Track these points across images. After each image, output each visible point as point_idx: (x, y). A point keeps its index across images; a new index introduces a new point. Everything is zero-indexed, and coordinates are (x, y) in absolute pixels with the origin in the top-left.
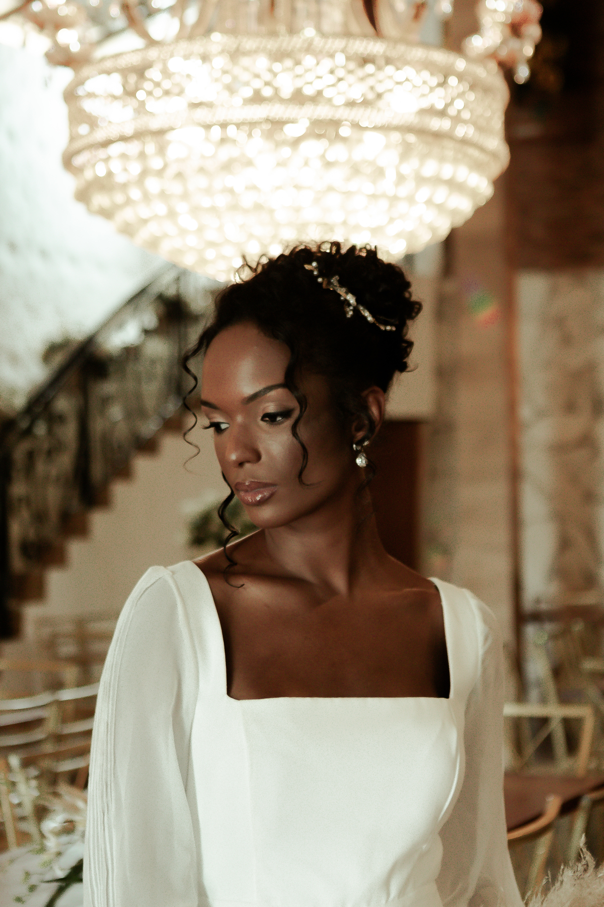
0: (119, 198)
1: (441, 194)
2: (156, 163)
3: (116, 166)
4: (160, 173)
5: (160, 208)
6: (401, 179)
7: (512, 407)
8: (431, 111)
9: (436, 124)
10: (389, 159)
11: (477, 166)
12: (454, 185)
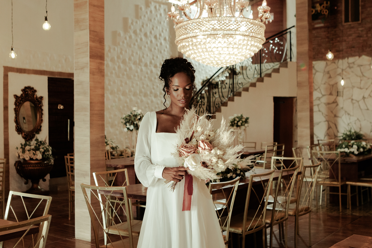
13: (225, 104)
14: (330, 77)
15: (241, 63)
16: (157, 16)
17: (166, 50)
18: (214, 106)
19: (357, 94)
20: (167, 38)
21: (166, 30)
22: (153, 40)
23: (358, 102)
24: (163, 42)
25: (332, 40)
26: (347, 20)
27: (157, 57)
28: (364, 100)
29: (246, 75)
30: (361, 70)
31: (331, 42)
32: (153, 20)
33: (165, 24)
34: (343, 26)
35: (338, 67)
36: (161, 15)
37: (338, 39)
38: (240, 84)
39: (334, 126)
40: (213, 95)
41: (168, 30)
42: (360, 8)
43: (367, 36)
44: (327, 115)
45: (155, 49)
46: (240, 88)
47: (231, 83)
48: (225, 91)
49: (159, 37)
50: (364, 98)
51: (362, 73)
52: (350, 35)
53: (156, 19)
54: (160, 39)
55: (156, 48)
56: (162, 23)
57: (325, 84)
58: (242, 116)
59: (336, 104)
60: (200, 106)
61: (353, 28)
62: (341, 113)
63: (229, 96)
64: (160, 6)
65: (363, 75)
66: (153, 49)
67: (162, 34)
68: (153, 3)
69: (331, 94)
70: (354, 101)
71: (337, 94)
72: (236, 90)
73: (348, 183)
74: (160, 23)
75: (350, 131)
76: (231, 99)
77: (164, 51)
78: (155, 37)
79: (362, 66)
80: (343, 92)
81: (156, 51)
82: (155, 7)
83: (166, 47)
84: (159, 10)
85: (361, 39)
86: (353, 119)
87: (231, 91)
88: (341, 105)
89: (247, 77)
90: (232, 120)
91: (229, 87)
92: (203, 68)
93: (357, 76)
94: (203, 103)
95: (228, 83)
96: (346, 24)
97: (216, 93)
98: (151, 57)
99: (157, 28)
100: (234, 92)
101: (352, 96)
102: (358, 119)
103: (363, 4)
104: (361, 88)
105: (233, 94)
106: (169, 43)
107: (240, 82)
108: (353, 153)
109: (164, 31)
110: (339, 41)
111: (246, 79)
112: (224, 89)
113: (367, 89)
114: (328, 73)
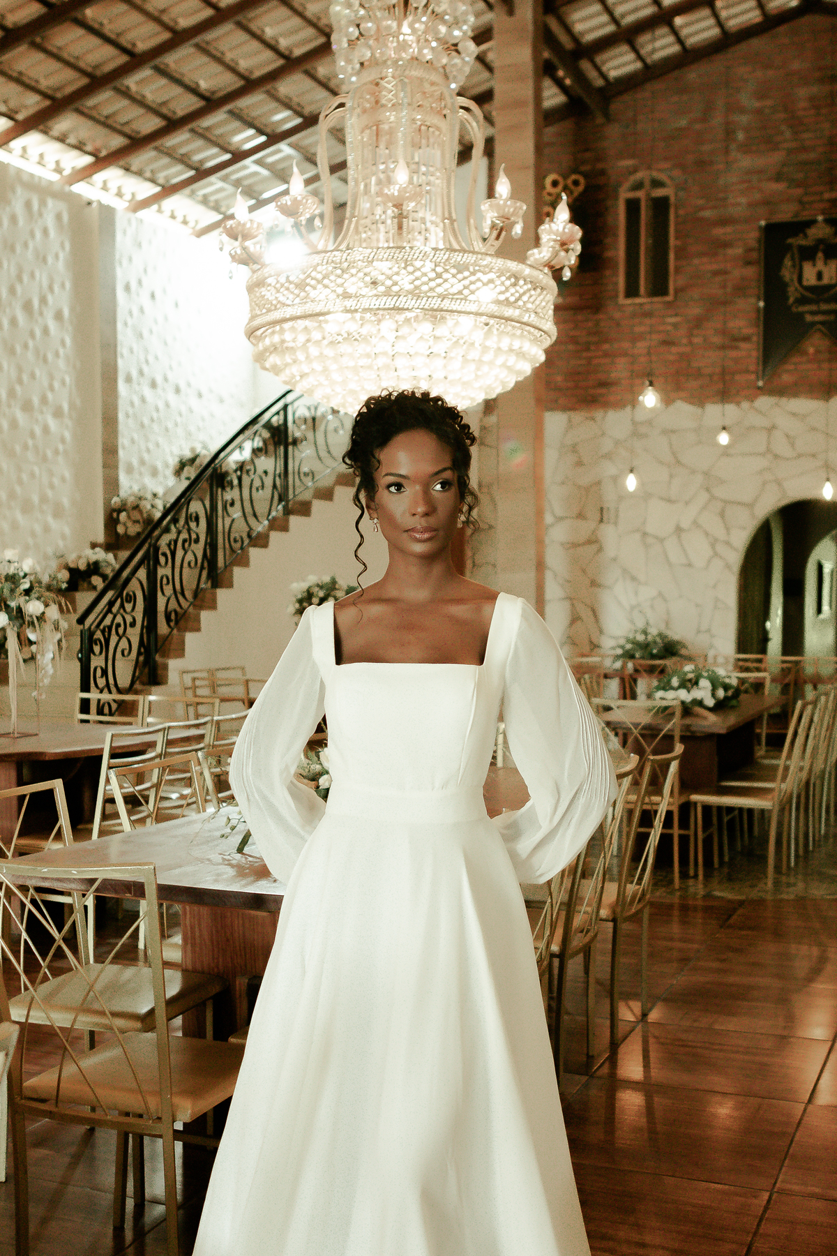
0: (288, 359)
1: (512, 360)
2: (316, 335)
3: (288, 336)
4: (318, 343)
5: (317, 366)
6: (485, 349)
7: (539, 513)
8: (507, 303)
9: (509, 312)
10: (478, 336)
11: (535, 340)
12: (521, 355)
13: (260, 541)
14: (579, 463)
15: (309, 408)
16: (32, 234)
17: (61, 351)
18: (227, 545)
19: (659, 518)
20: (66, 312)
21: (63, 285)
22: (21, 317)
23: (661, 540)
24: (52, 325)
25: (587, 349)
26: (632, 291)
27: (33, 376)
28: (679, 537)
29: (325, 448)
30: (671, 445)
31: (584, 354)
32: (18, 249)
33: (61, 265)
34: (621, 308)
35: (603, 434)
36: (45, 232)
37: (606, 347)
38: (306, 474)
39: (590, 613)
40: (225, 508)
41: (68, 285)
42: (672, 256)
43: (690, 343)
44: (569, 581)
45: (26, 346)
46: (307, 488)
47: (278, 472)
48: (263, 497)
49: (40, 307)
50: (679, 530)
51: (674, 454)
52: (641, 337)
53: (31, 245)
54: (41, 314)
55: (31, 344)
56: (50, 260)
57: (563, 483)
58: (334, 582)
59: (594, 547)
60: (186, 545)
61: (648, 314)
62: (611, 576)
63: (274, 514)
64: (43, 203)
65: (678, 462)
66: (18, 349)
67: (50, 299)
68: (19, 190)
69: (581, 516)
70: (650, 540)
71: (598, 517)
72: (295, 496)
73: (695, 797)
74: (45, 260)
75: (645, 632)
76: (280, 525)
77: (57, 355)
78: (28, 306)
79: (673, 431)
80: (617, 510)
81: (30, 355)
82: (28, 205)
83: (63, 343)
84: (41, 215)
85: (674, 349)
86: (647, 593)
87: (280, 500)
88: (610, 549)
89: (327, 455)
90: (300, 596)
91: (275, 486)
92: (179, 420)
93: (661, 463)
94: (194, 536)
95: (271, 471)
96: (629, 301)
97: (232, 504)
98: (14, 374)
99: (32, 275)
100: (287, 502)
101: (644, 523)
102: (660, 594)
103: (679, 243)
104: (669, 501)
105: (285, 508)
106: (70, 328)
107: (305, 469)
108: (700, 703)
109: (56, 288)
110: (606, 355)
111: (324, 460)
112: (257, 489)
113: (687, 503)
114: (574, 449)
